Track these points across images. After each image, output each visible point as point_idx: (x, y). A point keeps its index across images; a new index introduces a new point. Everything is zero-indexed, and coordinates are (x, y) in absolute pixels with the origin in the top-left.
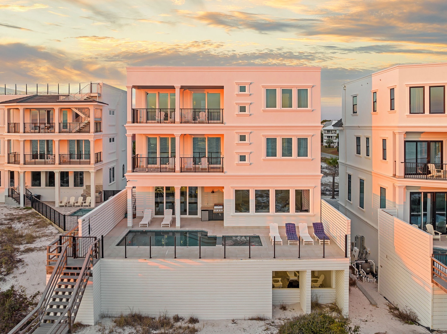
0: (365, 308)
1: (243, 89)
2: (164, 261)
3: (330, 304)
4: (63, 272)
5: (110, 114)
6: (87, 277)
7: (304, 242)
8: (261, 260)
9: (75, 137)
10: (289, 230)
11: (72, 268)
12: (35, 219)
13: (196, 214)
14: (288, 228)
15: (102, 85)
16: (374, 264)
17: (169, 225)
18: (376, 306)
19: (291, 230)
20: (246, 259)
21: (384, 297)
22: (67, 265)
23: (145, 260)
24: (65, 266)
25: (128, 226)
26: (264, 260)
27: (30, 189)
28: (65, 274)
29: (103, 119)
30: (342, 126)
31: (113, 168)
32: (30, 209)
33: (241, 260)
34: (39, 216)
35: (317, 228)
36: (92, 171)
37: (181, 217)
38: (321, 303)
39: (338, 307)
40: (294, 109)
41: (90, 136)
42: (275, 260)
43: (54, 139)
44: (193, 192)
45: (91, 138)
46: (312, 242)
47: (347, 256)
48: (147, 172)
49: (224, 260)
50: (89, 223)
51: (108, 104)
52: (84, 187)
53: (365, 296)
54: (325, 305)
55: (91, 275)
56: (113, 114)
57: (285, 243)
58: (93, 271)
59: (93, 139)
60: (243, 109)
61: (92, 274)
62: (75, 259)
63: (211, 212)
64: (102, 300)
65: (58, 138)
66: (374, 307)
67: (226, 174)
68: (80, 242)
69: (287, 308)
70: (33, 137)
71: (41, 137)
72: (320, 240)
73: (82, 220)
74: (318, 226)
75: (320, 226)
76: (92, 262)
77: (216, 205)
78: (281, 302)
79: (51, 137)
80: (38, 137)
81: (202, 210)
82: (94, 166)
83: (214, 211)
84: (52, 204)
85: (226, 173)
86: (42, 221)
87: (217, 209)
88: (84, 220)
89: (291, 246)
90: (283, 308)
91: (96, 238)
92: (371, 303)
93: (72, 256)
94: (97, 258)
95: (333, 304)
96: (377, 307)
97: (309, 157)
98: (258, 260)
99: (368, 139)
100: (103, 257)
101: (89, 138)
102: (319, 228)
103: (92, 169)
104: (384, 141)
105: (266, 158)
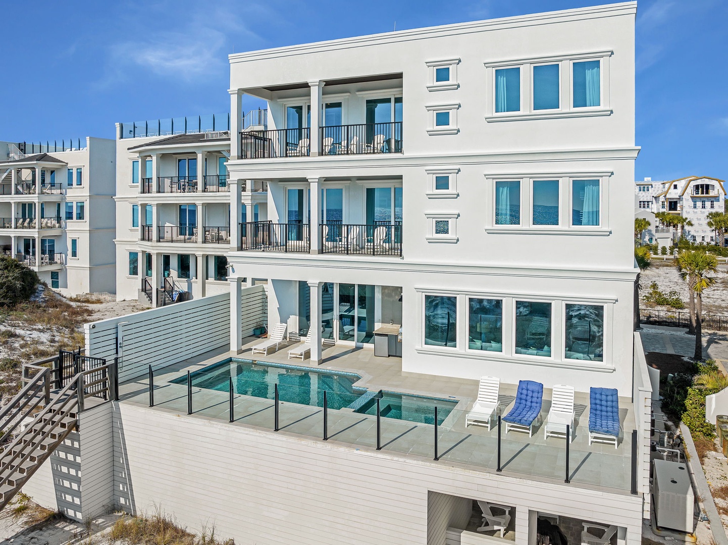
1: (442, 75)
2: (210, 425)
7: (545, 432)
8: (401, 460)
10: (523, 396)
14: (524, 392)
17: (303, 357)
20: (367, 451)
23: (179, 416)
25: (231, 350)
26: (408, 461)
27: (176, 281)
40: (562, 111)
42: (434, 465)
44: (368, 295)
47: (638, 490)
50: (117, 335)
60: (442, 119)
63: (392, 339)
65: (203, 200)
67: (406, 260)
73: (89, 326)
74: (604, 397)
79: (192, 198)
81: (376, 335)
88: (94, 327)
91: (104, 362)
94: (106, 399)
97: (601, 226)
98: (396, 458)
100: (117, 398)
102: (604, 403)
105: (493, 228)
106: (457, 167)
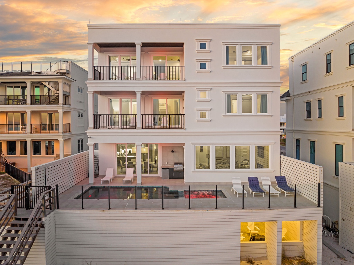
0: (335, 261)
1: (203, 46)
2: (124, 212)
3: (298, 257)
4: (10, 223)
5: (79, 91)
6: (36, 228)
8: (229, 211)
9: (45, 108)
10: (252, 183)
11: (22, 219)
12: (6, 181)
13: (157, 172)
14: (251, 181)
15: (71, 63)
16: (330, 219)
17: (131, 182)
18: (345, 259)
19: (254, 183)
20: (212, 210)
21: (348, 251)
22: (16, 215)
23: (104, 211)
24: (13, 217)
25: (89, 182)
26: (232, 211)
27: (6, 157)
28: (13, 225)
29: (71, 94)
30: (290, 96)
31: (82, 140)
32: (4, 173)
33: (208, 210)
34: (10, 179)
35: (280, 181)
36: (61, 139)
37: (142, 176)
38: (288, 256)
39: (307, 260)
40: (254, 66)
41: (59, 107)
42: (243, 210)
43: (26, 110)
45: (59, 109)
46: (278, 194)
47: (320, 206)
48: (108, 129)
49: (189, 211)
50: (45, 174)
51: (76, 81)
52: (55, 155)
53: (329, 249)
54: (293, 259)
55: (42, 226)
56: (82, 92)
57: (250, 195)
58: (45, 222)
59: (61, 110)
60: (203, 66)
61: (44, 225)
62: (28, 210)
63: (171, 170)
64: (57, 254)
65: (30, 109)
66: (343, 261)
68: (33, 191)
69: (254, 262)
70: (7, 108)
71: (14, 108)
72: (286, 192)
73: (36, 168)
74: (281, 179)
75: (283, 179)
76: (44, 212)
77: (176, 164)
78: (247, 255)
79: (23, 108)
80: (11, 108)
81: (162, 169)
82: (63, 135)
83: (175, 169)
84: (26, 170)
85: (186, 130)
86: (11, 182)
87: (177, 168)
88: (38, 169)
89: (256, 198)
90: (249, 261)
91: (50, 187)
92: (339, 256)
93: (24, 207)
94: (51, 209)
95: (301, 257)
96: (346, 261)
97: (269, 113)
98: (226, 211)
99: (320, 102)
100: (58, 208)
101: (58, 109)
102: (282, 181)
103: (61, 138)
104: (341, 99)
105: (226, 115)
106: (211, 88)
